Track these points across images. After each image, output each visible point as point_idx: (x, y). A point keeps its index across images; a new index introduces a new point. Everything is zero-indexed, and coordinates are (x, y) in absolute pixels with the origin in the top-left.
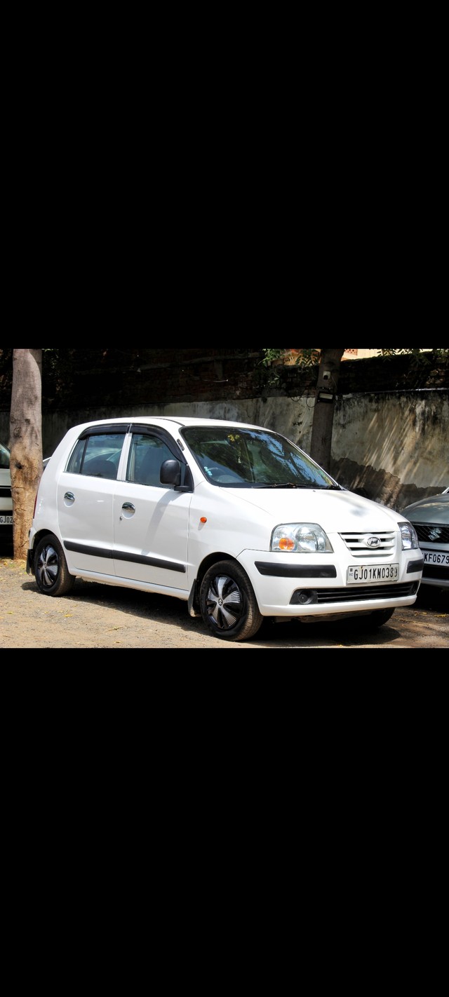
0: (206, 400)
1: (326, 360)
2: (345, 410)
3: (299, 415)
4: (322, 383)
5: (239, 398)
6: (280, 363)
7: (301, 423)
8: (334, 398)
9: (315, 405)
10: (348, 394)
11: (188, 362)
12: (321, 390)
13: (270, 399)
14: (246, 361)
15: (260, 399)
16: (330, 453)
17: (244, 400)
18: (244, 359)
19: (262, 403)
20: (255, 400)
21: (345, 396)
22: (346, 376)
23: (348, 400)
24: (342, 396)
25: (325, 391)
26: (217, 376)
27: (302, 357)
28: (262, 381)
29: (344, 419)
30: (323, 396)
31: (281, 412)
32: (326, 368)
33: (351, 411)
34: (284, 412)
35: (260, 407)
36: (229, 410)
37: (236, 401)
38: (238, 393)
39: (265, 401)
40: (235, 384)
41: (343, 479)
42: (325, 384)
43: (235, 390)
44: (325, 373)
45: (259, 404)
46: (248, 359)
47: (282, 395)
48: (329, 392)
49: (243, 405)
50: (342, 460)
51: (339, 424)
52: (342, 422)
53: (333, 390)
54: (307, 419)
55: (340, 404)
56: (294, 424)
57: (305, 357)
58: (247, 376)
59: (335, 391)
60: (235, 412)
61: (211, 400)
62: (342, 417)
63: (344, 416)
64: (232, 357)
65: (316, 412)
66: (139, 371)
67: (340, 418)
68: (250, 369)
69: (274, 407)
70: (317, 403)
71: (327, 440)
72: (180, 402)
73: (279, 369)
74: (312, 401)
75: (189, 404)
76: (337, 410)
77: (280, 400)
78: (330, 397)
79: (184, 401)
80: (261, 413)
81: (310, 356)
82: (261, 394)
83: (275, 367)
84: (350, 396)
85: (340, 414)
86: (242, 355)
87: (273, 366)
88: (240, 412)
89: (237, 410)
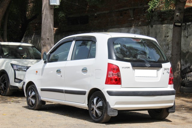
0: (126, 27)
1: (177, 8)
2: (187, 30)
3: (167, 33)
4: (176, 18)
5: (140, 26)
6: (159, 9)
7: (168, 36)
8: (181, 25)
9: (173, 28)
10: (189, 22)
11: (117, 10)
12: (176, 21)
13: (154, 26)
14: (143, 9)
15: (150, 26)
16: (181, 49)
17: (143, 27)
18: (143, 8)
19: (151, 28)
20: (147, 26)
21: (187, 24)
22: (188, 15)
23: (189, 25)
24: (186, 24)
25: (177, 21)
26: (130, 16)
27: (165, 8)
28: (150, 18)
29: (188, 34)
30: (177, 24)
31: (159, 31)
32: (177, 11)
33: (190, 30)
34: (161, 32)
35: (150, 30)
36: (136, 31)
37: (139, 27)
38: (140, 23)
39: (152, 27)
40: (139, 19)
41: (188, 61)
42: (178, 18)
43: (139, 22)
44: (177, 14)
45: (149, 28)
46: (144, 8)
47: (159, 24)
48: (179, 22)
49: (142, 29)
50: (188, 52)
51: (185, 36)
52: (186, 35)
53: (181, 21)
54: (170, 34)
55: (186, 27)
56: (165, 37)
57: (166, 8)
58: (144, 16)
59: (182, 22)
60: (139, 32)
61: (128, 27)
62: (187, 33)
63: (187, 32)
64: (137, 7)
65: (174, 32)
66: (96, 14)
67: (186, 33)
68: (145, 13)
69: (156, 29)
70: (174, 27)
71: (179, 44)
72: (114, 28)
73: (158, 12)
74: (172, 26)
75: (118, 29)
76: (184, 30)
77: (159, 26)
78: (180, 24)
79: (116, 28)
80: (150, 32)
81: (168, 7)
82: (150, 23)
83: (156, 11)
84: (190, 23)
85: (186, 32)
86: (141, 6)
87: (155, 11)
88: (141, 32)
89: (140, 31)
